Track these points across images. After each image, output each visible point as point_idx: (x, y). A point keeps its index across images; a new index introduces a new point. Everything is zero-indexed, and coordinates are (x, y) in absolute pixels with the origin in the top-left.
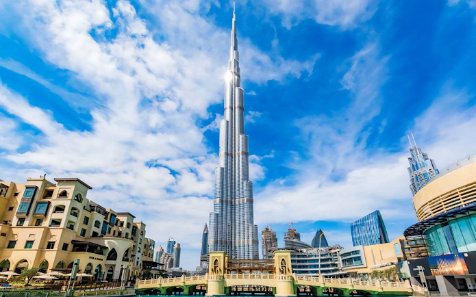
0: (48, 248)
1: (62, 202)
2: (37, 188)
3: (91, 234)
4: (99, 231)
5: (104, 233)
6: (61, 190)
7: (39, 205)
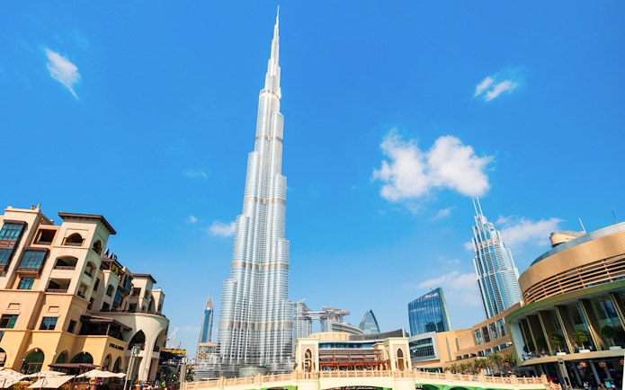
0: (43, 327)
1: (71, 251)
2: (25, 225)
3: (101, 307)
4: (110, 301)
5: (116, 305)
6: (70, 233)
7: (27, 254)
